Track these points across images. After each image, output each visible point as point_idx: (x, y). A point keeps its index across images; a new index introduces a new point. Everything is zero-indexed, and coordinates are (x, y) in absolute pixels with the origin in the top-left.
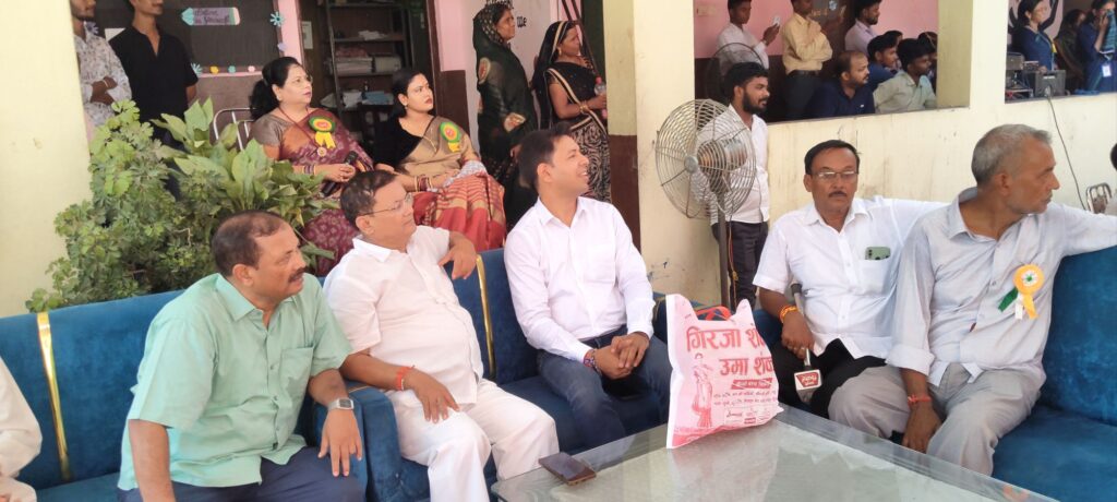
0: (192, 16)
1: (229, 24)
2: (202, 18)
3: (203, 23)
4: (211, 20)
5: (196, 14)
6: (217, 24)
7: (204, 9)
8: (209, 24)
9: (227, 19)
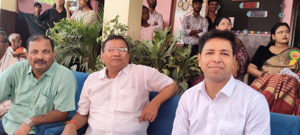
0: (250, 14)
1: (263, 17)
2: (253, 15)
3: (253, 16)
4: (256, 15)
5: (251, 13)
6: (258, 17)
7: (255, 12)
8: (256, 16)
9: (262, 15)
